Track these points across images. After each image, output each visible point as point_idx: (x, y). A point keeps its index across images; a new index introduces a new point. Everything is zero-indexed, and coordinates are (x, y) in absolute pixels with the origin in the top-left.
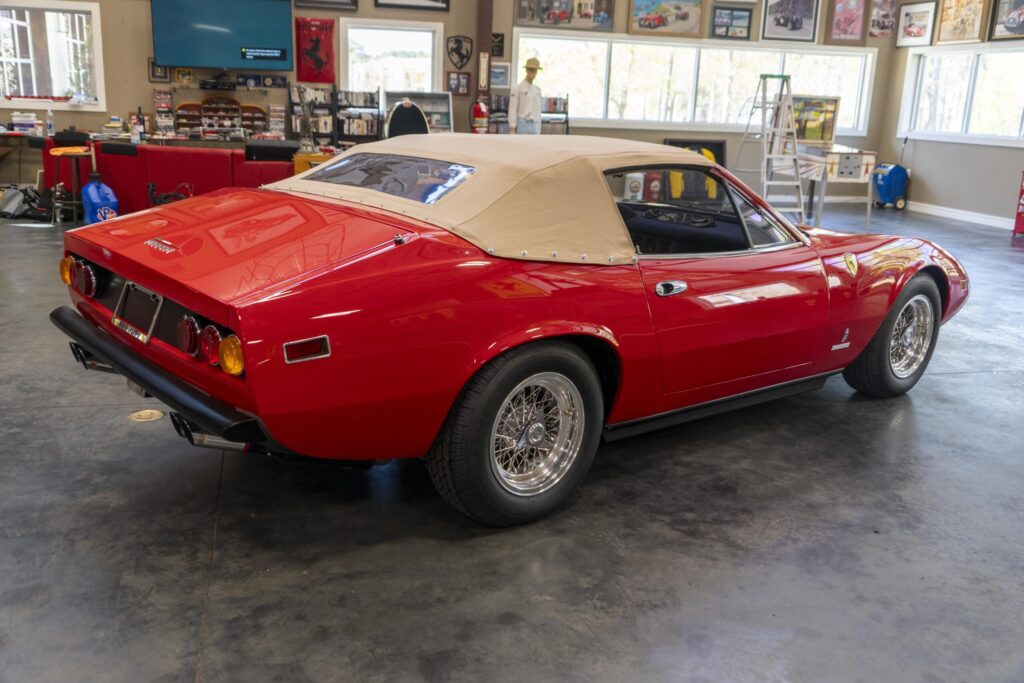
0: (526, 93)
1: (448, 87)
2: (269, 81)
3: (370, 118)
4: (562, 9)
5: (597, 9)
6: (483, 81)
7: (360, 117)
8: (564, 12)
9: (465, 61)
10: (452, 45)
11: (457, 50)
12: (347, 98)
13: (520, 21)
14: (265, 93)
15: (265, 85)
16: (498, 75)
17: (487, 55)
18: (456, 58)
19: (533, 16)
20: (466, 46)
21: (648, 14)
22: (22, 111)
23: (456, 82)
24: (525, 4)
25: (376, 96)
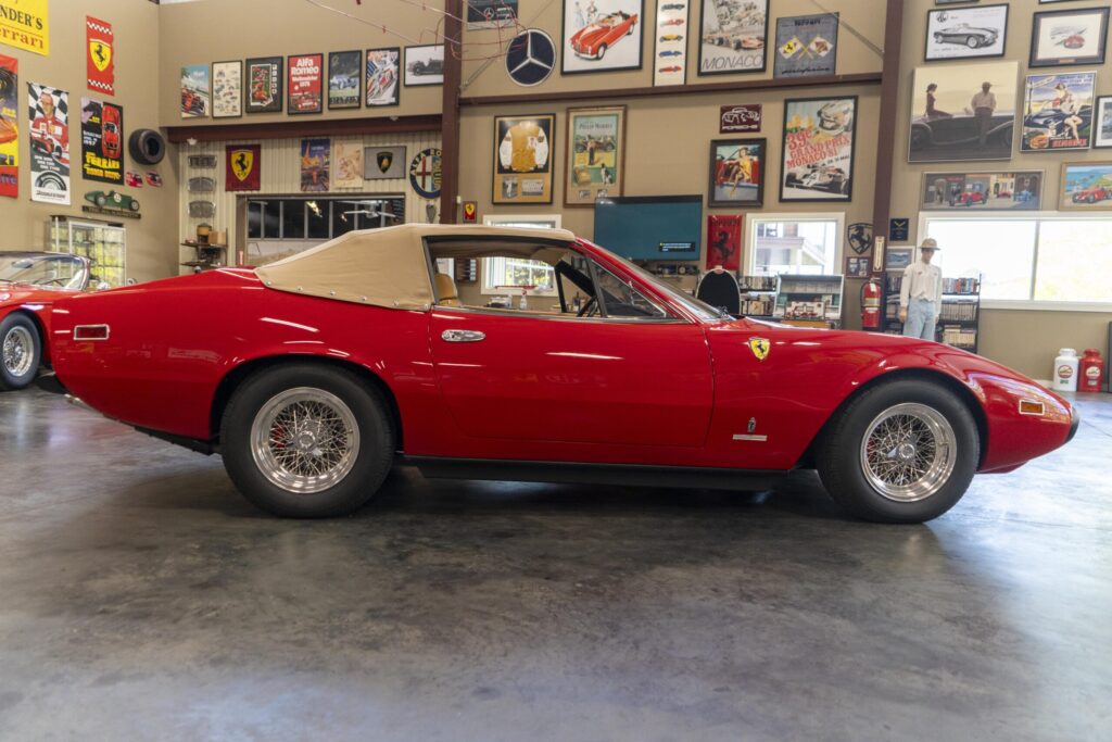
0: (920, 273)
1: (847, 271)
2: (682, 270)
3: (767, 300)
4: (976, 191)
5: (1019, 186)
6: (878, 263)
7: (758, 299)
8: (978, 194)
9: (866, 246)
10: (853, 232)
11: (858, 237)
12: (746, 283)
13: (927, 205)
14: (679, 280)
15: (679, 273)
16: (899, 259)
17: (883, 238)
18: (856, 244)
19: (941, 200)
20: (867, 232)
21: (1085, 188)
22: (502, 296)
23: (856, 266)
24: (932, 189)
25: (774, 281)
